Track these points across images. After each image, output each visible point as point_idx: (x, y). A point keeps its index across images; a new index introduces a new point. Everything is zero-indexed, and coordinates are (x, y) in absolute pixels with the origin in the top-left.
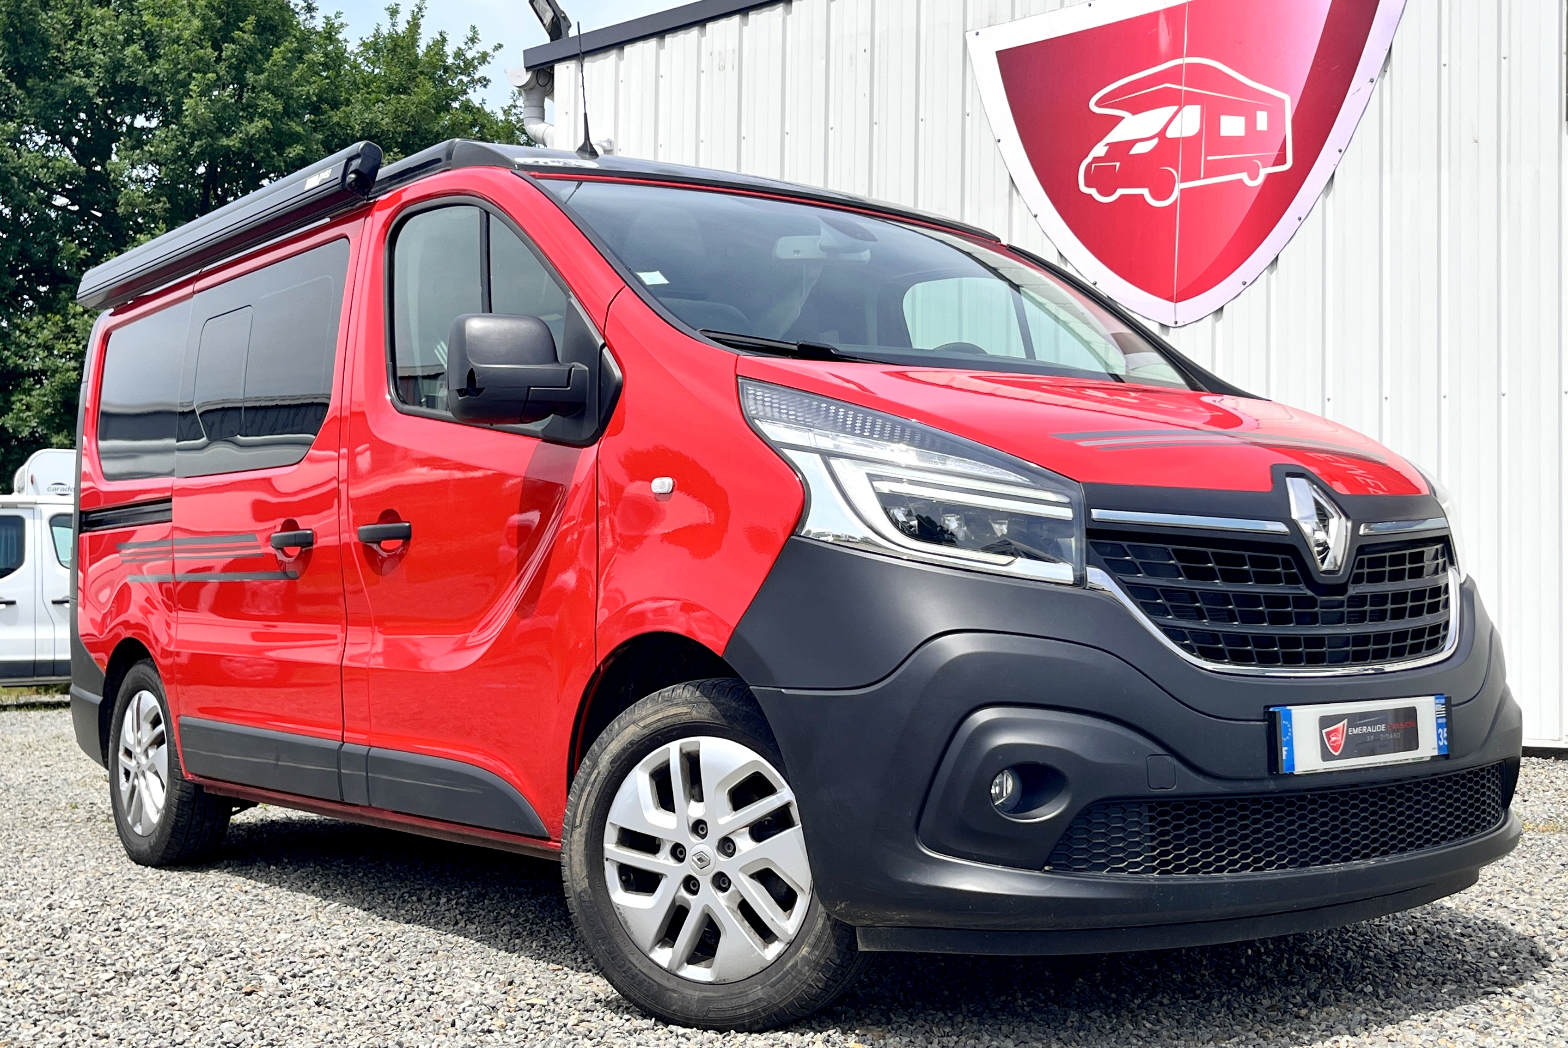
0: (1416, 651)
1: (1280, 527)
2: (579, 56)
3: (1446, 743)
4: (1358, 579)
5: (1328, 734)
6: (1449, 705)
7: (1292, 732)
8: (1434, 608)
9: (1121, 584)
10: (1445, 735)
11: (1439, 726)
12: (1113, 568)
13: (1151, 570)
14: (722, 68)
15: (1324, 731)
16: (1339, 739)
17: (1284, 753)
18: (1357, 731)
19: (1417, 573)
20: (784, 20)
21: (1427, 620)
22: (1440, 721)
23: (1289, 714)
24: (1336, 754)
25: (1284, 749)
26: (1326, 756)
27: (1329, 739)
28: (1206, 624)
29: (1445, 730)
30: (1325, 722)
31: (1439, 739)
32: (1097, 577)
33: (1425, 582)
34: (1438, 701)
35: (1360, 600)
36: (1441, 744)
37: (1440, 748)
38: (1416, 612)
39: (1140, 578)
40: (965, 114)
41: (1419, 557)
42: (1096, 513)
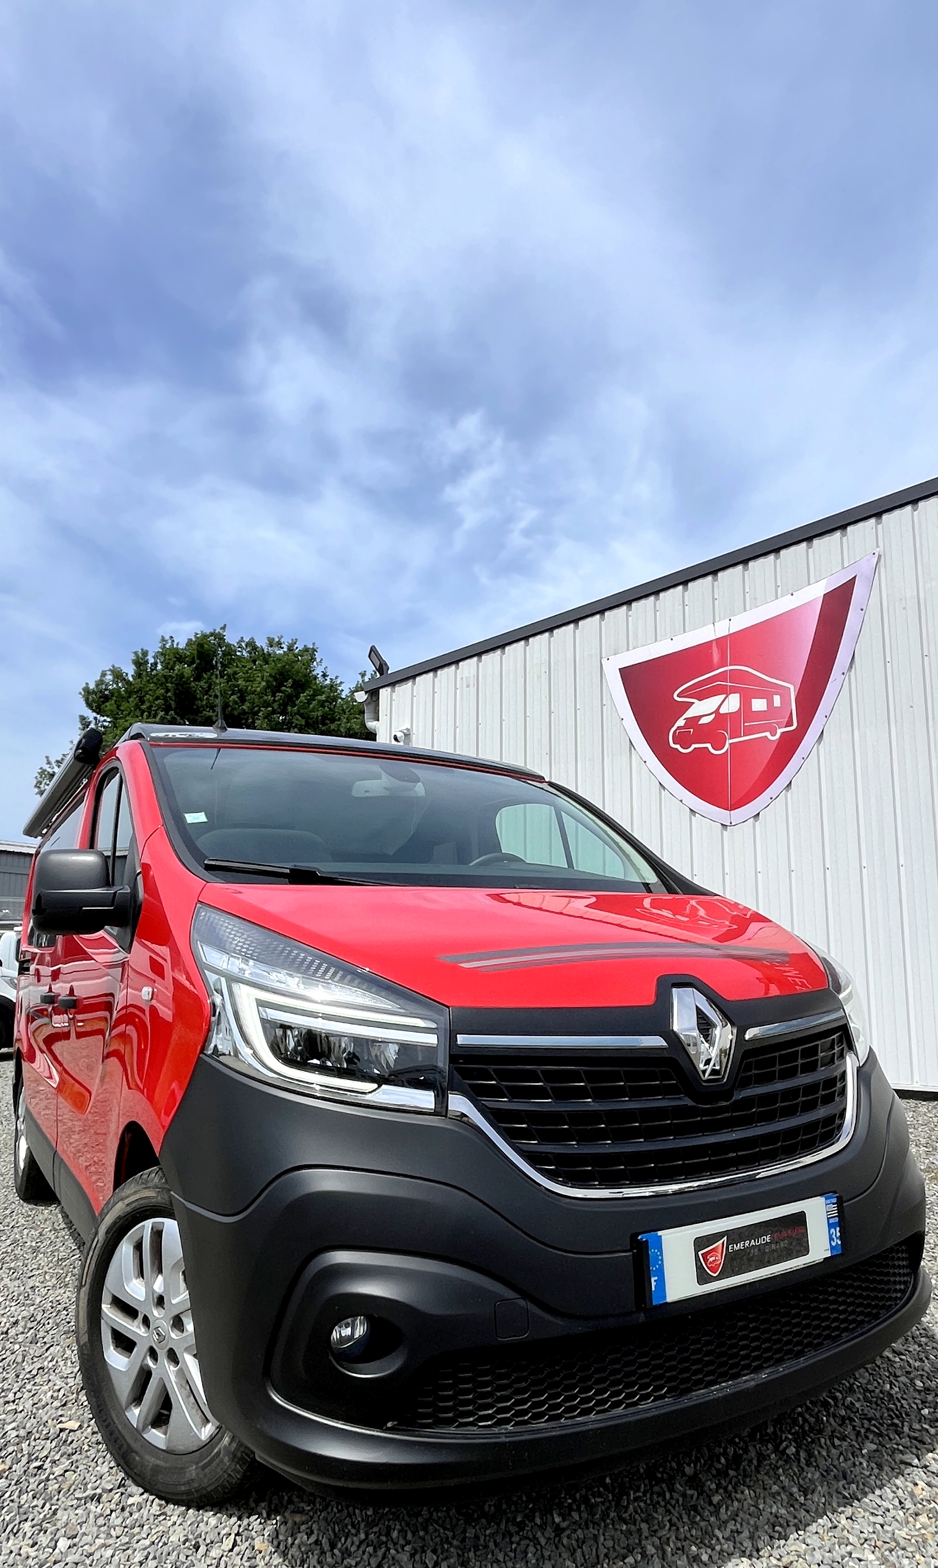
0: (810, 1147)
1: (657, 1041)
2: (393, 684)
3: (839, 1243)
4: (745, 1083)
5: (705, 1256)
6: (840, 1203)
7: (662, 1260)
8: (828, 1099)
9: (483, 1110)
10: (838, 1234)
11: (830, 1226)
12: (475, 1095)
13: (516, 1094)
14: (468, 686)
15: (700, 1253)
16: (719, 1259)
17: (653, 1284)
18: (739, 1246)
19: (811, 1067)
20: (501, 658)
21: (822, 1112)
22: (831, 1221)
23: (659, 1241)
24: (715, 1275)
25: (653, 1279)
26: (703, 1278)
27: (706, 1260)
28: (573, 1147)
29: (838, 1229)
30: (700, 1243)
31: (831, 1239)
32: (458, 1103)
33: (821, 1074)
34: (829, 1201)
35: (748, 1102)
36: (834, 1244)
37: (832, 1248)
38: (810, 1106)
39: (504, 1103)
40: (602, 705)
41: (814, 1051)
42: (461, 1039)
